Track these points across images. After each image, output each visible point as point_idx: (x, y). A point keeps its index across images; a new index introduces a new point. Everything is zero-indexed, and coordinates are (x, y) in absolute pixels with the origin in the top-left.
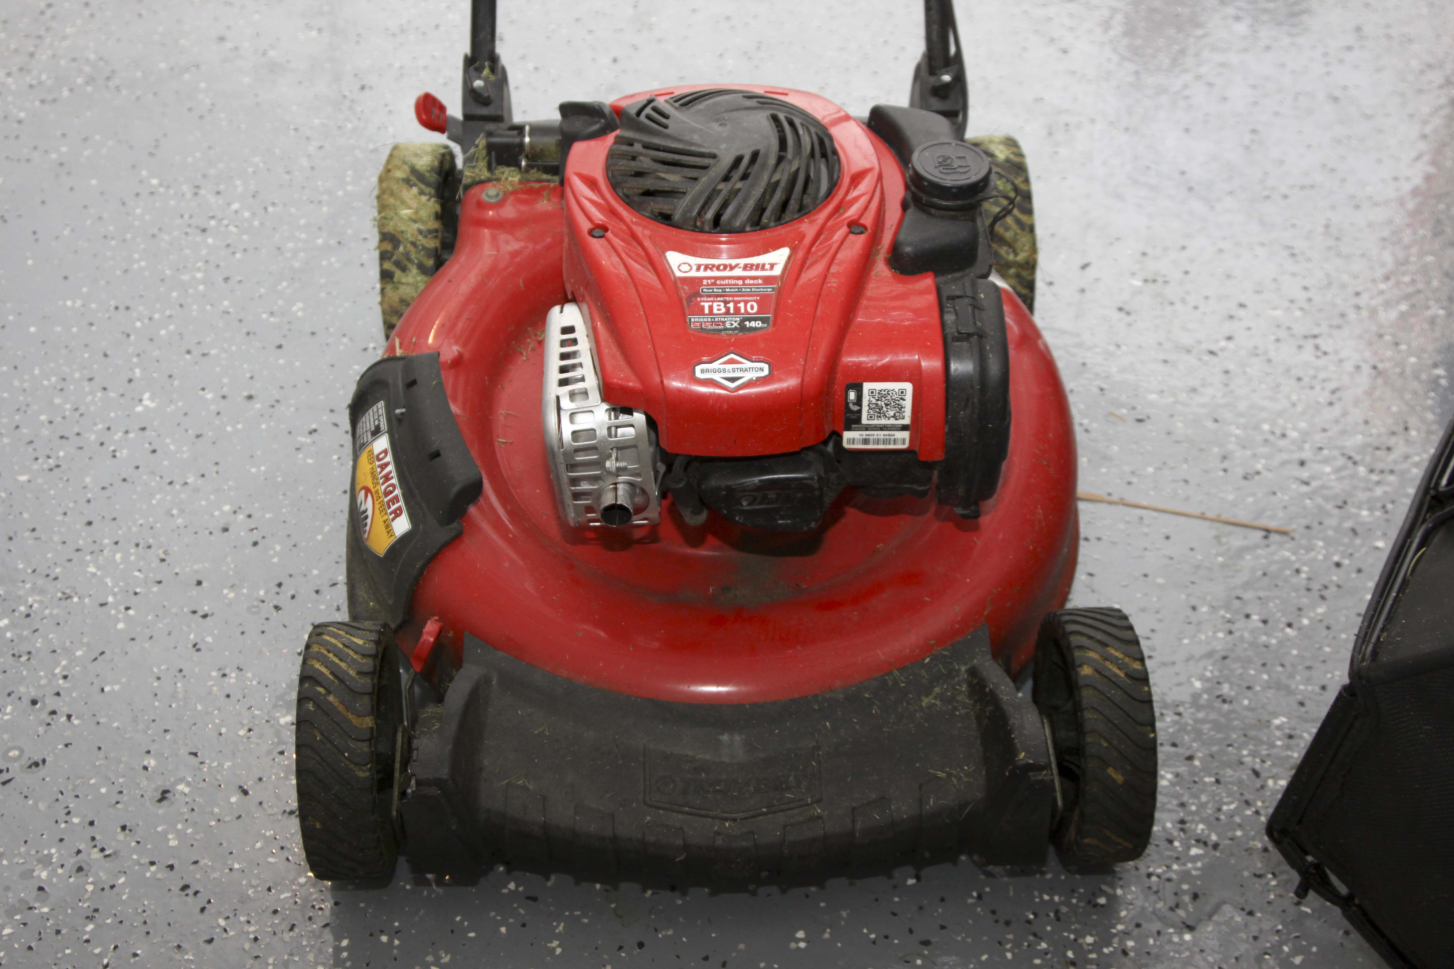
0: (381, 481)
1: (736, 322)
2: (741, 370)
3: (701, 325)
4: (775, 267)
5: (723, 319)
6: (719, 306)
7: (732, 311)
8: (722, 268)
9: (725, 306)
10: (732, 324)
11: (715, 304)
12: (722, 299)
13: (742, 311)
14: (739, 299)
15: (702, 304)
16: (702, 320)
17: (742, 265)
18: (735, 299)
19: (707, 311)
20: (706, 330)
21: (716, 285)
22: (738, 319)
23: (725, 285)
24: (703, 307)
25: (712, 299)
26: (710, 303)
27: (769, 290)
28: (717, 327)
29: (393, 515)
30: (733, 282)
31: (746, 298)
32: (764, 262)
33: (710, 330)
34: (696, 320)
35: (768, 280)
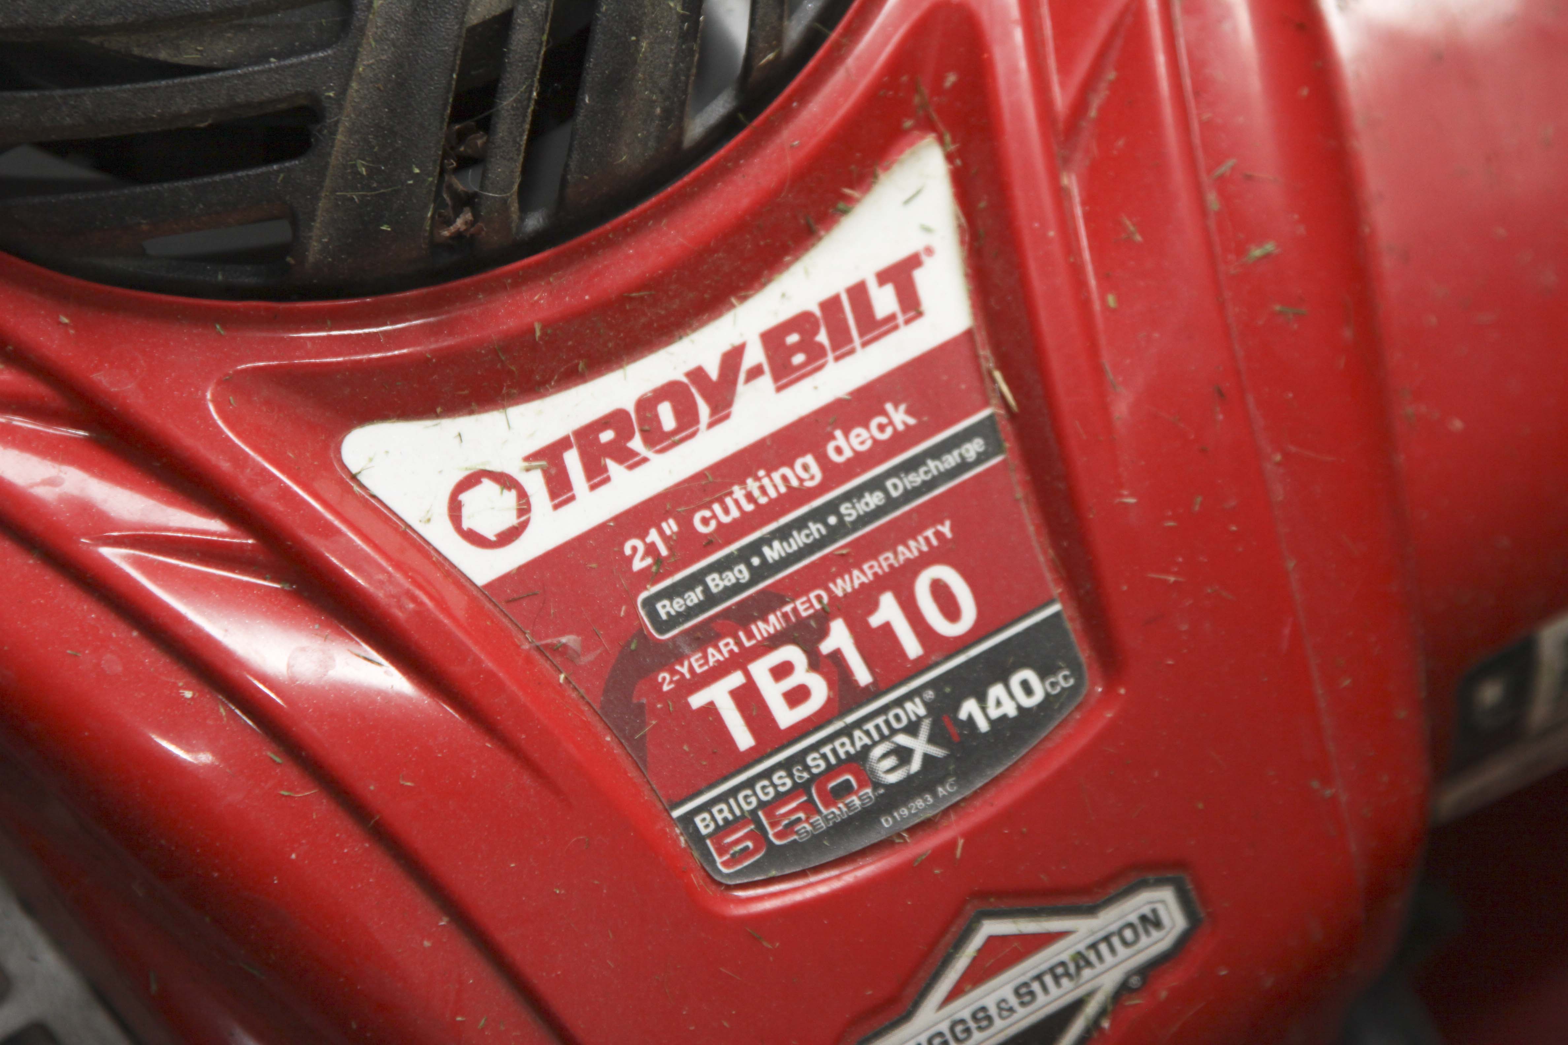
1: (912, 729)
2: (1058, 972)
3: (759, 835)
4: (920, 276)
5: (844, 747)
6: (782, 671)
7: (863, 676)
8: (667, 415)
9: (816, 663)
10: (903, 755)
11: (760, 670)
12: (774, 623)
13: (912, 648)
14: (859, 578)
15: (697, 700)
16: (746, 802)
17: (755, 355)
18: (842, 587)
19: (744, 739)
20: (796, 849)
21: (709, 544)
22: (917, 708)
23: (745, 524)
24: (710, 709)
25: (727, 646)
26: (736, 679)
27: (973, 448)
28: (839, 810)
30: (771, 483)
31: (886, 561)
32: (852, 280)
33: (816, 840)
34: (722, 812)
35: (926, 383)
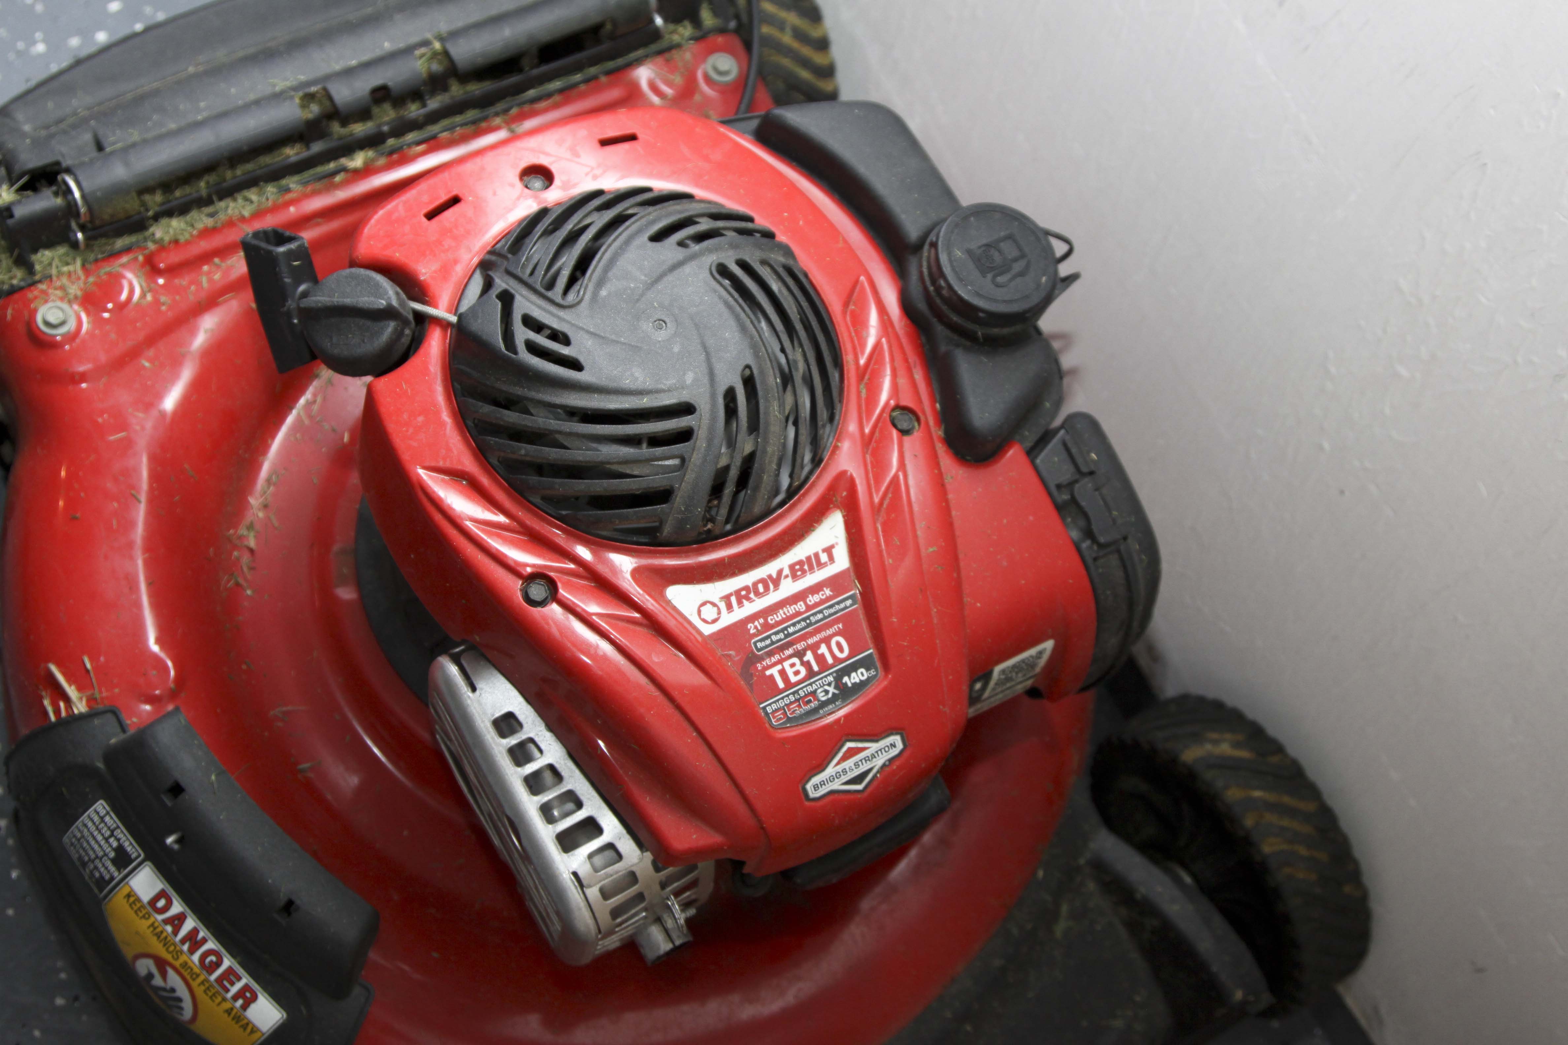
0: (186, 947)
1: (829, 684)
2: (867, 759)
3: (785, 714)
4: (834, 551)
5: (810, 689)
6: (793, 665)
7: (816, 668)
8: (761, 588)
9: (803, 663)
10: (827, 692)
11: (786, 664)
12: (790, 651)
13: (830, 660)
14: (815, 639)
15: (768, 673)
16: (781, 704)
17: (786, 571)
18: (811, 641)
19: (781, 685)
20: (795, 719)
21: (772, 627)
22: (831, 678)
23: (783, 621)
24: (772, 676)
25: (777, 657)
26: (779, 667)
27: (849, 602)
28: (808, 707)
29: (240, 1002)
30: (791, 610)
31: (823, 634)
32: (815, 551)
33: (801, 717)
34: (774, 706)
35: (836, 583)
